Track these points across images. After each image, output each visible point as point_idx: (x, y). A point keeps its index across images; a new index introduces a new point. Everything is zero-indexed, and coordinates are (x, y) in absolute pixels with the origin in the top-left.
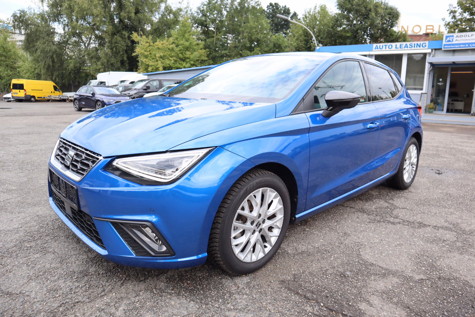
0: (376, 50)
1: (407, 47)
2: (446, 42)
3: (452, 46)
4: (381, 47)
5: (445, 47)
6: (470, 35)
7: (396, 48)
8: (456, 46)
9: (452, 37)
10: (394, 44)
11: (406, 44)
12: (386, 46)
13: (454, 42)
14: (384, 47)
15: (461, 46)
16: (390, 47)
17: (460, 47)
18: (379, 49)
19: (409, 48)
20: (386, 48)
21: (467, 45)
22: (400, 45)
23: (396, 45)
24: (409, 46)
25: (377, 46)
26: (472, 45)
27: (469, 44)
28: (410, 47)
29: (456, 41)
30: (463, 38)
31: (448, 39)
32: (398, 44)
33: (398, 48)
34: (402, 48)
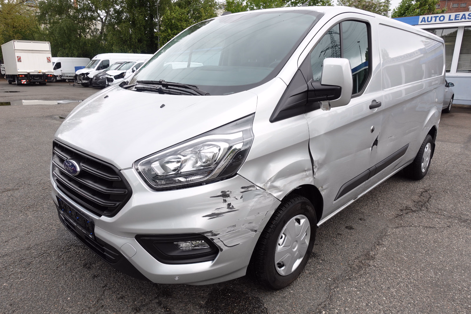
0: (423, 23)
1: (465, 18)
4: (429, 20)
7: (450, 20)
10: (447, 15)
11: (464, 15)
12: (436, 17)
14: (434, 19)
16: (442, 18)
18: (427, 23)
19: (467, 20)
20: (435, 21)
22: (456, 15)
23: (450, 16)
24: (467, 16)
25: (424, 18)
28: (468, 18)
32: (453, 15)
33: (452, 20)
34: (458, 19)
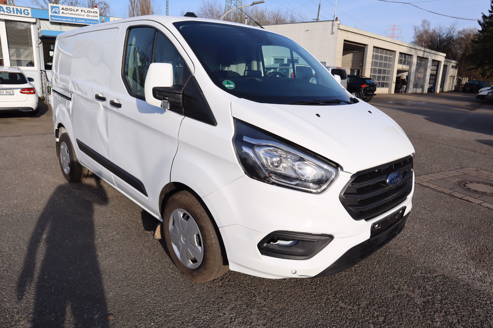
2: (52, 13)
3: (59, 19)
5: (52, 18)
6: (75, 10)
8: (64, 20)
9: (58, 9)
11: (8, 8)
13: (61, 15)
15: (69, 20)
17: (67, 21)
21: (74, 20)
26: (78, 21)
27: (76, 19)
29: (62, 13)
30: (69, 12)
31: (54, 9)
